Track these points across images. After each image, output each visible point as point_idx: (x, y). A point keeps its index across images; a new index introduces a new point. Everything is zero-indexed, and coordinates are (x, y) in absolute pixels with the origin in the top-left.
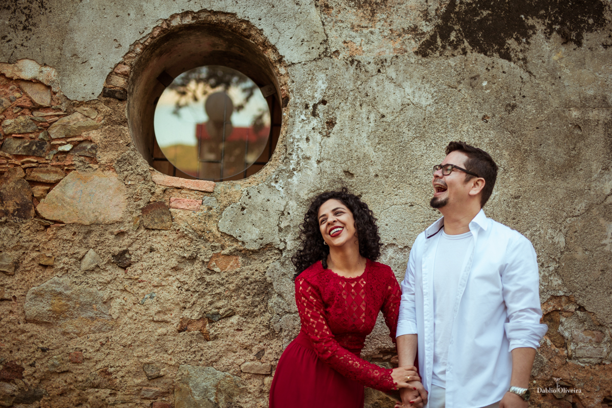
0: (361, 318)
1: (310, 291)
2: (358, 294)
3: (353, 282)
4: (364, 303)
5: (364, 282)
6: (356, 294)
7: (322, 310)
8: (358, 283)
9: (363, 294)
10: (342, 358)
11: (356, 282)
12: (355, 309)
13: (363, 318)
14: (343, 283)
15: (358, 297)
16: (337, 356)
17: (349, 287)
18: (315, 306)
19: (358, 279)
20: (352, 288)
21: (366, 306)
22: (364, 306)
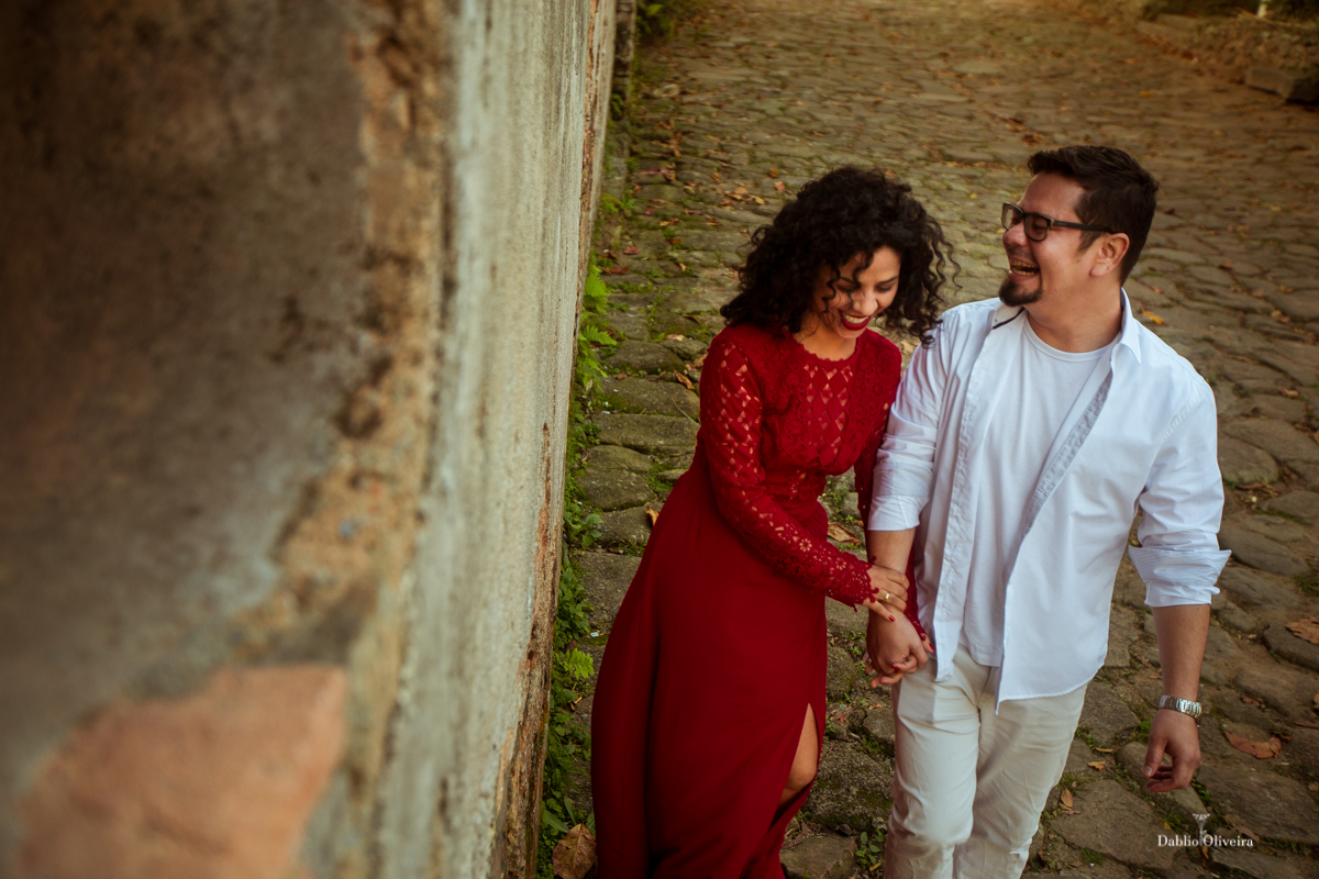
0: (833, 445)
1: (744, 374)
2: (835, 395)
3: (830, 370)
4: (842, 416)
5: (851, 374)
6: (831, 395)
7: (757, 422)
8: (838, 374)
9: (843, 398)
10: (781, 528)
11: (835, 371)
12: (824, 426)
13: (837, 446)
14: (811, 369)
15: (834, 402)
16: (772, 524)
17: (821, 379)
18: (746, 409)
19: (840, 364)
20: (827, 381)
21: (845, 422)
22: (841, 421)
